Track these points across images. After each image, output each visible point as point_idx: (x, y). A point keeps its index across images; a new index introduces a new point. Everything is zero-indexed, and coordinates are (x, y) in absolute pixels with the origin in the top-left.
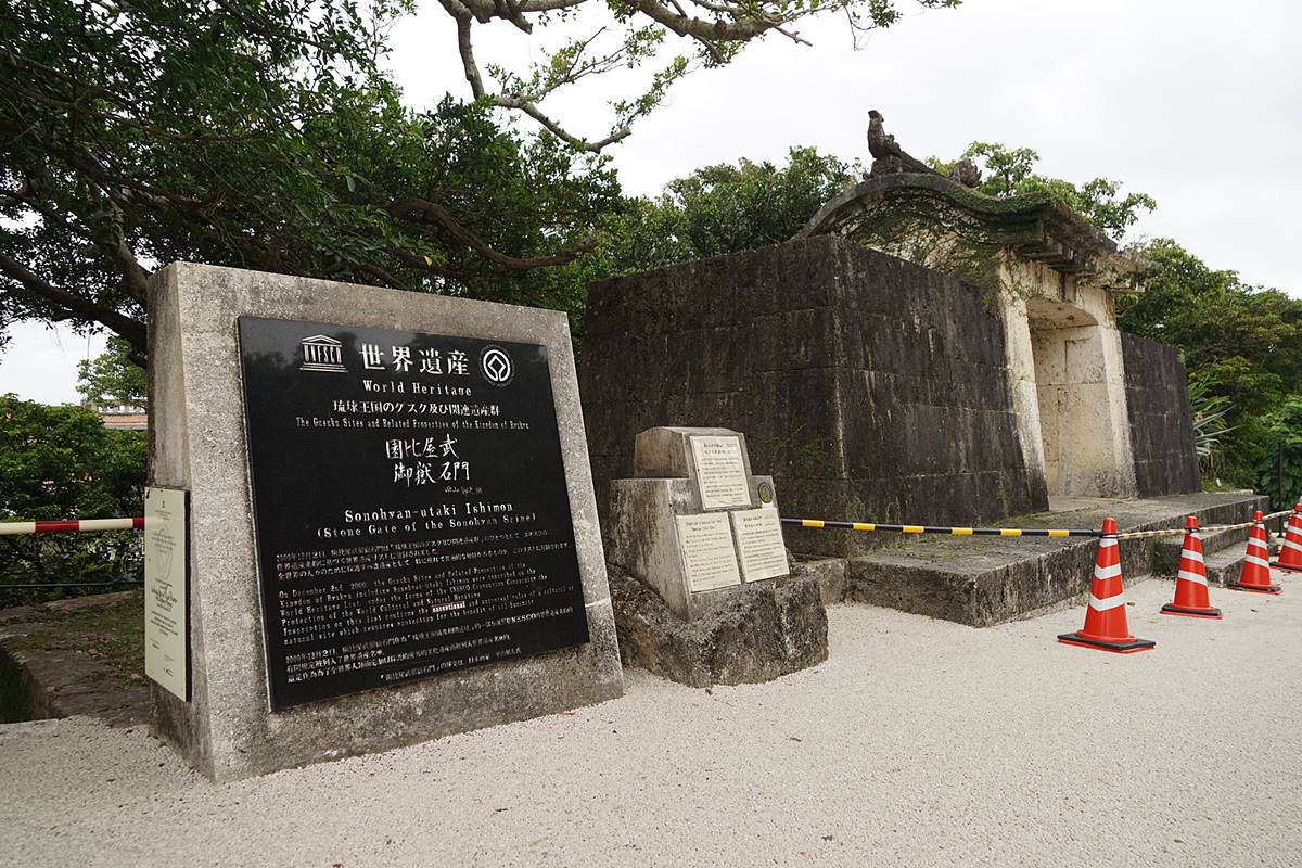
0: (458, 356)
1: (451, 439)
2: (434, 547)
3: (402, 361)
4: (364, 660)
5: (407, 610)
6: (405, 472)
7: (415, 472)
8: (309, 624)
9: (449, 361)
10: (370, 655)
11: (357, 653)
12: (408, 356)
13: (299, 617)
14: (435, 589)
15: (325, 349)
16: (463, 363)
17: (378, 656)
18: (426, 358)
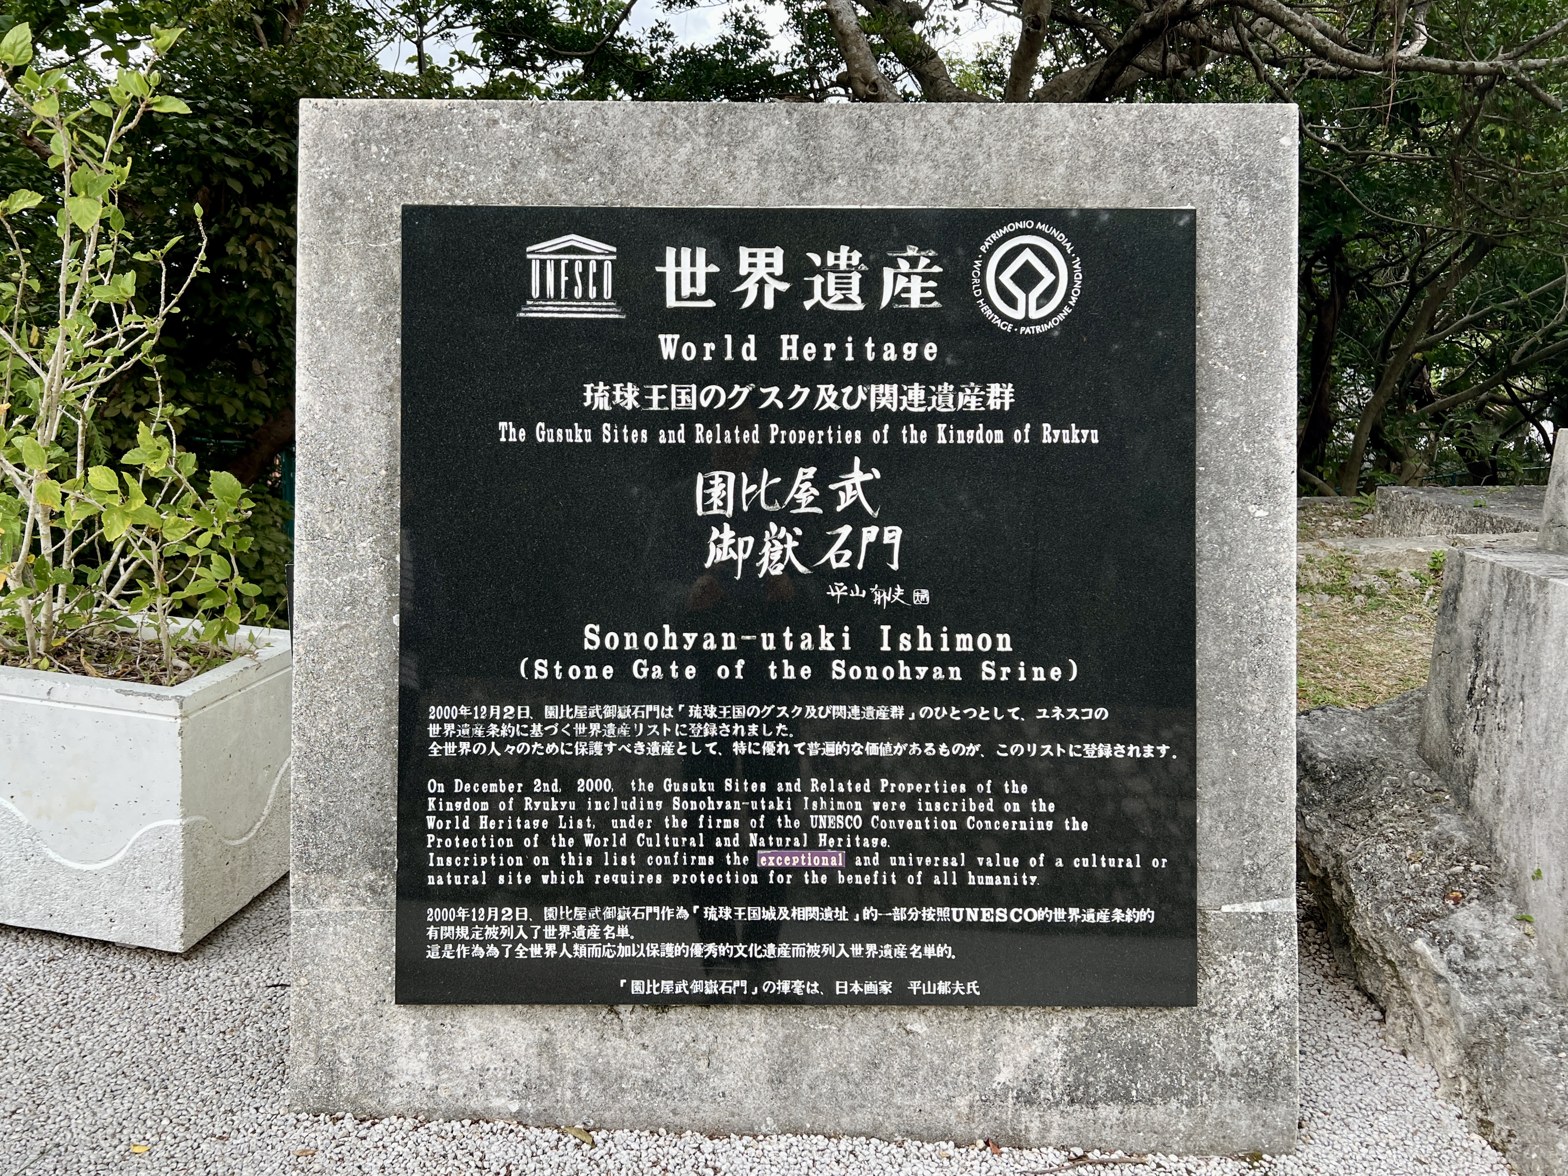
0: (913, 262)
1: (865, 469)
2: (783, 720)
3: (762, 283)
4: (588, 941)
5: (698, 851)
6: (734, 547)
7: (759, 544)
8: (480, 851)
9: (888, 273)
10: (601, 934)
11: (574, 924)
12: (778, 270)
13: (463, 834)
14: (771, 816)
15: (578, 268)
16: (926, 277)
17: (618, 940)
18: (823, 271)
